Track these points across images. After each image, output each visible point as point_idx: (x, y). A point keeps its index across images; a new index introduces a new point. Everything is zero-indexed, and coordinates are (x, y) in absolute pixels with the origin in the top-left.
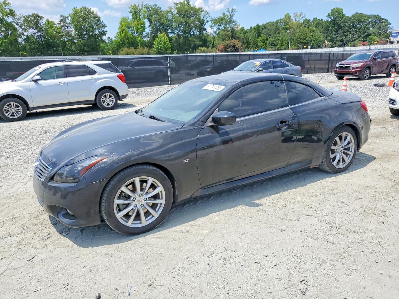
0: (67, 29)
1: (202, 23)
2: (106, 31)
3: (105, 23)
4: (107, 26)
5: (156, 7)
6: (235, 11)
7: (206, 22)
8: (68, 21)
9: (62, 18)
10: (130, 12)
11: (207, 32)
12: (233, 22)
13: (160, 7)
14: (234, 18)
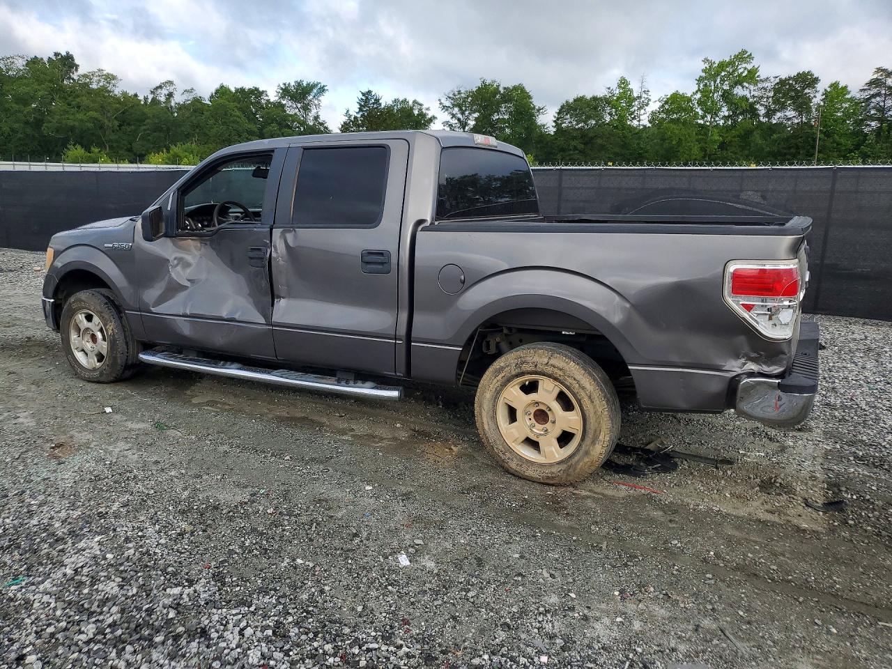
0: (882, 104)
9: (875, 76)
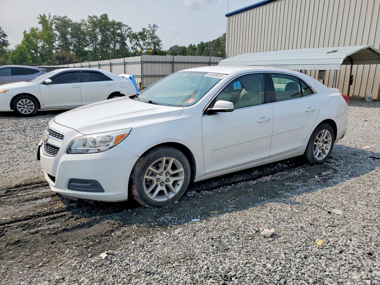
1: (123, 38)
2: (7, 41)
3: (5, 32)
4: (7, 36)
5: (66, 19)
6: (157, 27)
7: (126, 36)
10: (39, 23)
11: (127, 46)
12: (155, 37)
13: (71, 19)
14: (157, 34)
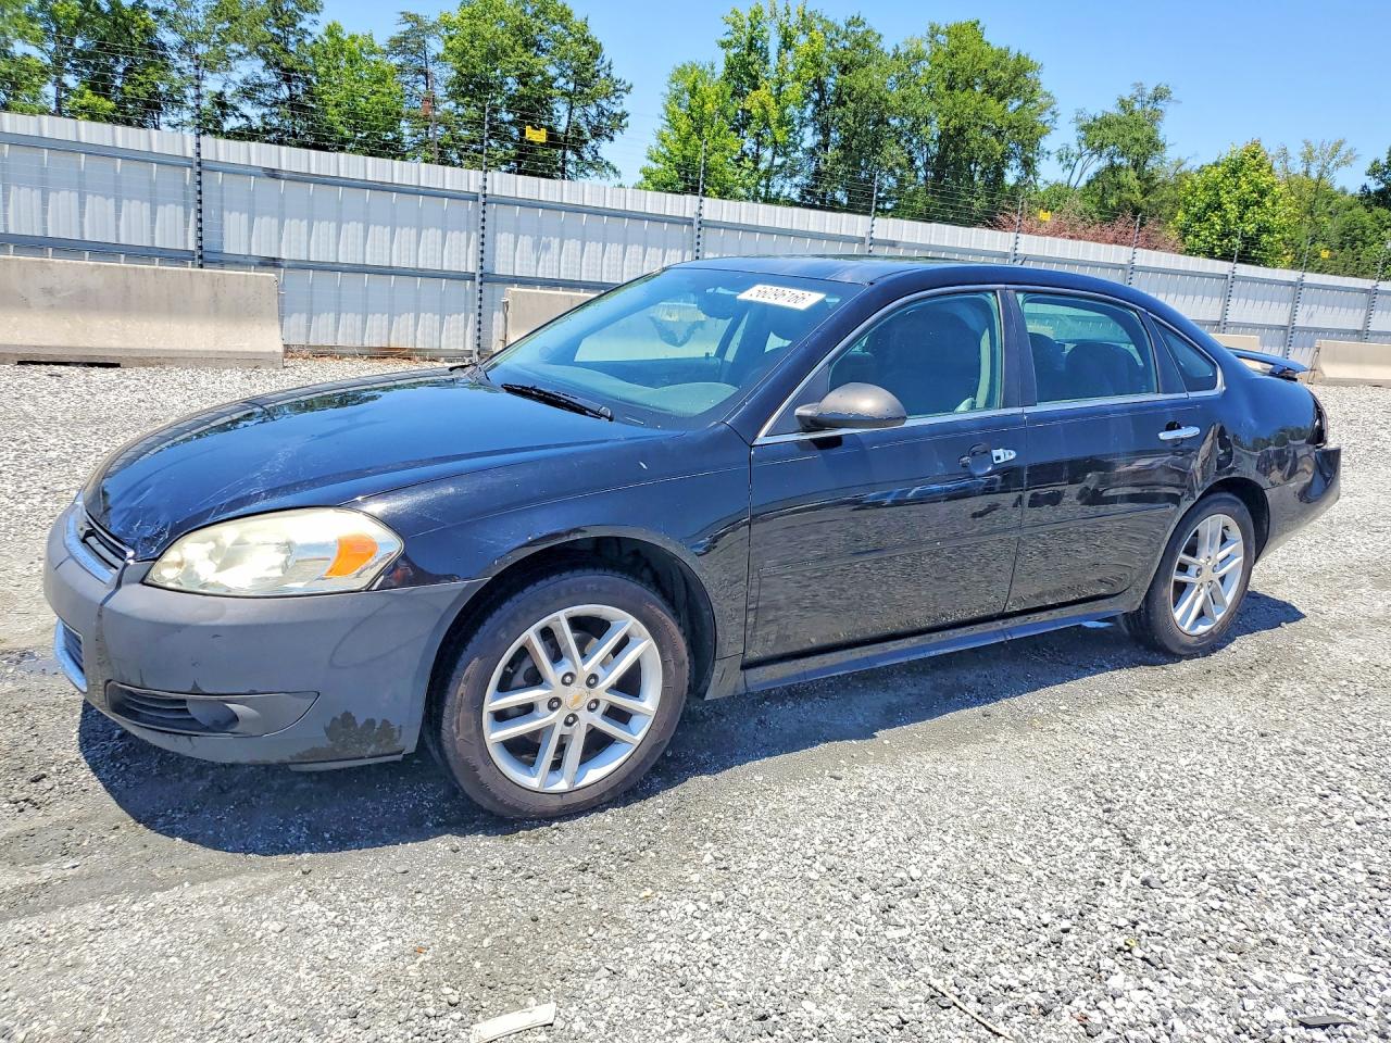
8: (435, 46)
